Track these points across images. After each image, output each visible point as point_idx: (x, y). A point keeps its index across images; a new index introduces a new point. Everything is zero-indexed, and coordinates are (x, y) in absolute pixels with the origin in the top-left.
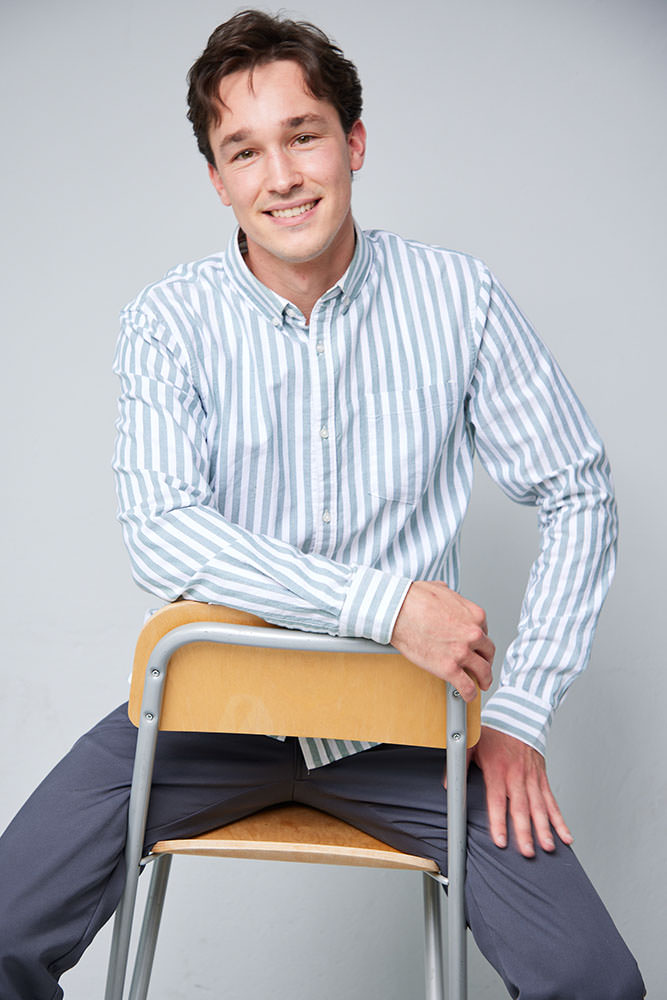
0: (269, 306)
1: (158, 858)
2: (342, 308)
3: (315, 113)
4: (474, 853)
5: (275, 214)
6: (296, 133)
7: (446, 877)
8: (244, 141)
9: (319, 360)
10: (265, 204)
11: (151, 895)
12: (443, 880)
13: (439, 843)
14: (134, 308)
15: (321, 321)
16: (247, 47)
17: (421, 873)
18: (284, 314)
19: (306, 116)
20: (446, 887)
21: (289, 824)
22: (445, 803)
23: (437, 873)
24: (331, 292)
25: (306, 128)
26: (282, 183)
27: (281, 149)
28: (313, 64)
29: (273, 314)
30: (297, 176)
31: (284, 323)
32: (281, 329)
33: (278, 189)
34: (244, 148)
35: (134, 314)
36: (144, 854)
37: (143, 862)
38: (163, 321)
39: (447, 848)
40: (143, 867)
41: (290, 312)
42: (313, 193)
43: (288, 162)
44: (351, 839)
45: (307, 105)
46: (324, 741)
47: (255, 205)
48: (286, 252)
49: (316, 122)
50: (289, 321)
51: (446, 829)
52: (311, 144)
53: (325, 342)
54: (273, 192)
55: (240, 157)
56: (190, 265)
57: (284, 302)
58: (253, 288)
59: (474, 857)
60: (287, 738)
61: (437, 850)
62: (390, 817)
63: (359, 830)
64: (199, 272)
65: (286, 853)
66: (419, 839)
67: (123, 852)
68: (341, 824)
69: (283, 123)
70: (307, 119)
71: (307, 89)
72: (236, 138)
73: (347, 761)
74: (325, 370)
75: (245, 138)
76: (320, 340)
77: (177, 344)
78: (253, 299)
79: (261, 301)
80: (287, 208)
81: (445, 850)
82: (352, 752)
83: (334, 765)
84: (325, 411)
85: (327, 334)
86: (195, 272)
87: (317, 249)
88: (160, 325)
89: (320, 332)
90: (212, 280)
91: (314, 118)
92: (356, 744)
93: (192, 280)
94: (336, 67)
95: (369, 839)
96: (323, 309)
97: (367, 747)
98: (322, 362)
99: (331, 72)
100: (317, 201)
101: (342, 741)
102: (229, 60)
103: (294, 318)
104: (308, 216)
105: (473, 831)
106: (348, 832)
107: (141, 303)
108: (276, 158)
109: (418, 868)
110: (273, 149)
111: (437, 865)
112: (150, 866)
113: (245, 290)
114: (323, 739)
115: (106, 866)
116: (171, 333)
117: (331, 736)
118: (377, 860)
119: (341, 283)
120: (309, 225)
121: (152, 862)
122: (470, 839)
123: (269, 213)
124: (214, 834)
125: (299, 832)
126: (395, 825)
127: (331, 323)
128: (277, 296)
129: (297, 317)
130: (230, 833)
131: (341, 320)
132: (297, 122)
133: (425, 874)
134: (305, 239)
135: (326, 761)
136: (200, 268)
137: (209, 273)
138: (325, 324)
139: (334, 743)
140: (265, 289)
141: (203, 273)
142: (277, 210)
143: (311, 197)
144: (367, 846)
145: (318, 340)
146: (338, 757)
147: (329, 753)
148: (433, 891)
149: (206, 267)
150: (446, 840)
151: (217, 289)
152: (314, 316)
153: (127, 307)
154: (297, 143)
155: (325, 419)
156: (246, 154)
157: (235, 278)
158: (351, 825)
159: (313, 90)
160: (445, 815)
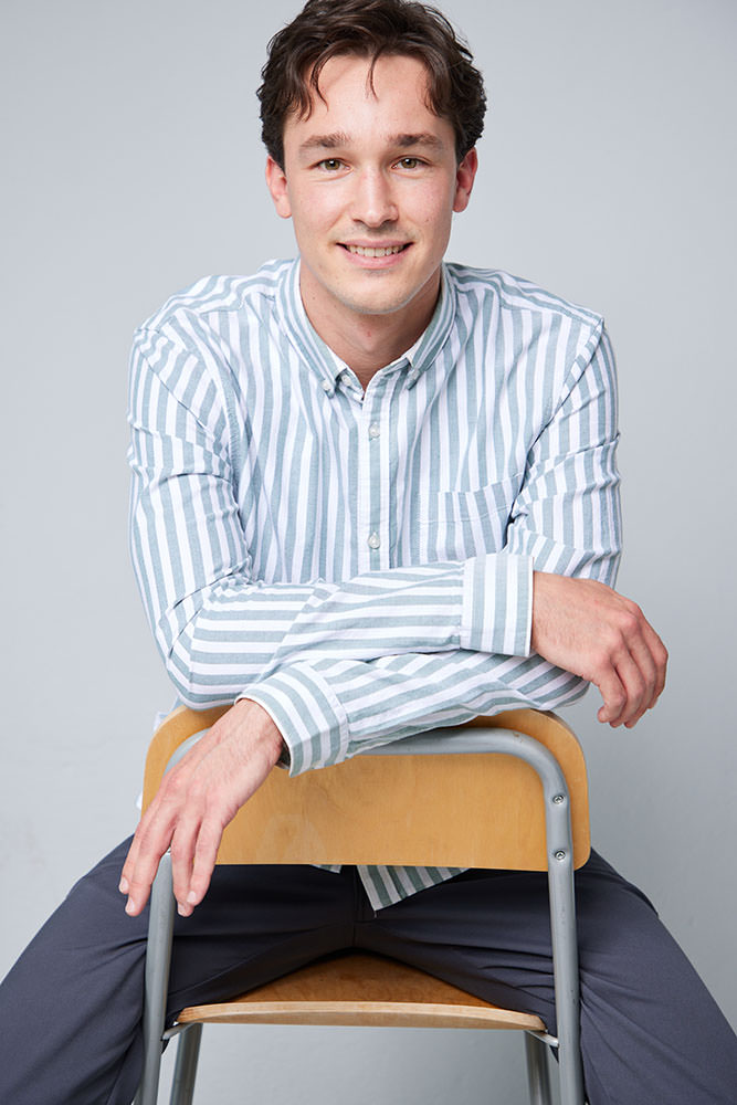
0: (321, 363)
1: (184, 1029)
2: (408, 382)
3: (432, 133)
4: (590, 1004)
5: (353, 249)
6: (402, 154)
7: (556, 1036)
8: (337, 149)
9: (371, 447)
10: (344, 235)
11: (178, 1078)
12: (551, 1041)
13: (544, 993)
14: (153, 326)
15: (379, 397)
16: (366, 30)
17: (521, 1034)
18: (338, 379)
19: (422, 136)
20: (555, 1050)
21: (351, 978)
22: (550, 944)
23: (542, 1032)
24: (398, 364)
25: (418, 150)
26: (373, 213)
27: (380, 170)
28: (442, 68)
29: (325, 376)
30: (392, 208)
31: (337, 390)
32: (330, 398)
33: (367, 220)
34: (332, 156)
35: (152, 333)
36: (168, 1026)
37: (166, 1036)
38: (196, 352)
39: (554, 999)
40: (166, 1042)
41: (346, 380)
42: (406, 234)
43: (386, 189)
44: (430, 993)
45: (423, 122)
46: (391, 869)
47: (330, 234)
48: (356, 299)
49: (431, 146)
50: (343, 389)
51: (552, 974)
52: (419, 171)
53: (381, 424)
54: (358, 221)
55: (323, 165)
56: (235, 284)
57: (341, 366)
58: (306, 338)
59: (592, 1010)
60: (344, 867)
61: (541, 1001)
62: (481, 961)
63: (441, 980)
64: (243, 296)
65: (350, 1014)
66: (518, 988)
67: (140, 1024)
68: (417, 975)
69: (391, 139)
70: (421, 139)
71: (428, 100)
72: (327, 143)
73: (423, 896)
74: (378, 460)
75: (338, 145)
76: (375, 421)
77: (212, 381)
78: (304, 350)
79: (313, 356)
80: (370, 247)
81: (553, 1001)
82: (429, 884)
83: (407, 902)
84: (376, 513)
85: (385, 414)
86: (239, 295)
87: (393, 304)
88: (192, 356)
89: (376, 410)
90: (259, 312)
91: (430, 141)
92: (432, 871)
93: (235, 307)
94: (465, 77)
95: (454, 993)
96: (383, 384)
97: (447, 876)
98: (375, 449)
99: (461, 84)
100: (407, 246)
101: (413, 868)
102: (341, 41)
103: (349, 387)
104: (393, 261)
105: (587, 976)
106: (428, 984)
107: (163, 322)
108: (371, 179)
109: (517, 1027)
110: (369, 168)
111: (543, 1022)
112: (175, 1041)
113: (295, 335)
114: (388, 867)
115: (119, 1043)
116: (205, 367)
117: (399, 861)
118: (466, 1018)
119: (410, 355)
120: (391, 272)
121: (177, 1036)
122: (584, 988)
123: (344, 246)
124: (256, 996)
125: (364, 987)
126: (487, 971)
127: (392, 400)
128: (333, 355)
129: (353, 387)
130: (276, 993)
131: (404, 396)
132: (410, 140)
133: (527, 1033)
134: (383, 290)
135: (395, 899)
136: (246, 292)
137: (256, 301)
138: (384, 400)
139: (403, 870)
140: (321, 343)
141: (248, 299)
142: (356, 246)
143: (402, 239)
144: (452, 1002)
145: (372, 421)
146: (411, 891)
147: (399, 888)
148: (539, 1057)
149: (253, 292)
150: (553, 987)
151: (264, 327)
152: (372, 389)
153: (144, 326)
154: (400, 165)
155: (375, 524)
156: (333, 163)
157: (287, 318)
158: (431, 975)
159: (435, 103)
160: (551, 958)
